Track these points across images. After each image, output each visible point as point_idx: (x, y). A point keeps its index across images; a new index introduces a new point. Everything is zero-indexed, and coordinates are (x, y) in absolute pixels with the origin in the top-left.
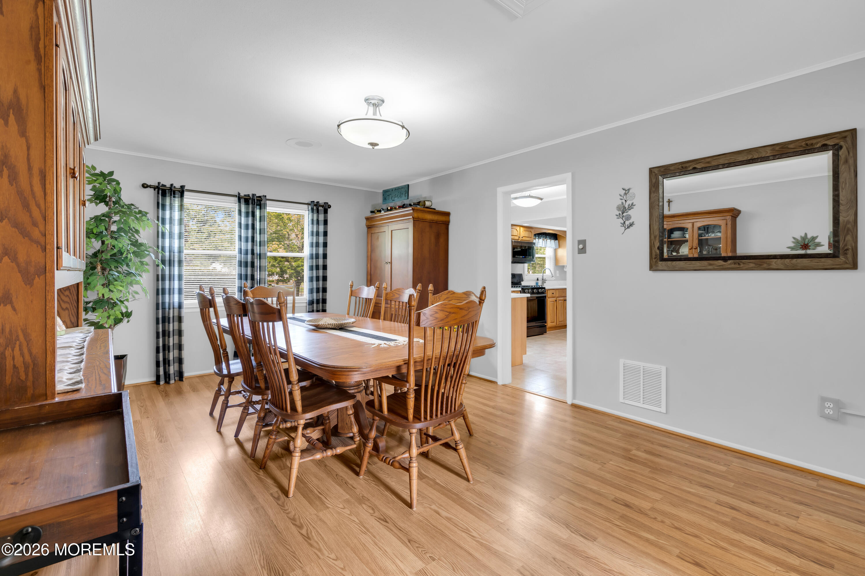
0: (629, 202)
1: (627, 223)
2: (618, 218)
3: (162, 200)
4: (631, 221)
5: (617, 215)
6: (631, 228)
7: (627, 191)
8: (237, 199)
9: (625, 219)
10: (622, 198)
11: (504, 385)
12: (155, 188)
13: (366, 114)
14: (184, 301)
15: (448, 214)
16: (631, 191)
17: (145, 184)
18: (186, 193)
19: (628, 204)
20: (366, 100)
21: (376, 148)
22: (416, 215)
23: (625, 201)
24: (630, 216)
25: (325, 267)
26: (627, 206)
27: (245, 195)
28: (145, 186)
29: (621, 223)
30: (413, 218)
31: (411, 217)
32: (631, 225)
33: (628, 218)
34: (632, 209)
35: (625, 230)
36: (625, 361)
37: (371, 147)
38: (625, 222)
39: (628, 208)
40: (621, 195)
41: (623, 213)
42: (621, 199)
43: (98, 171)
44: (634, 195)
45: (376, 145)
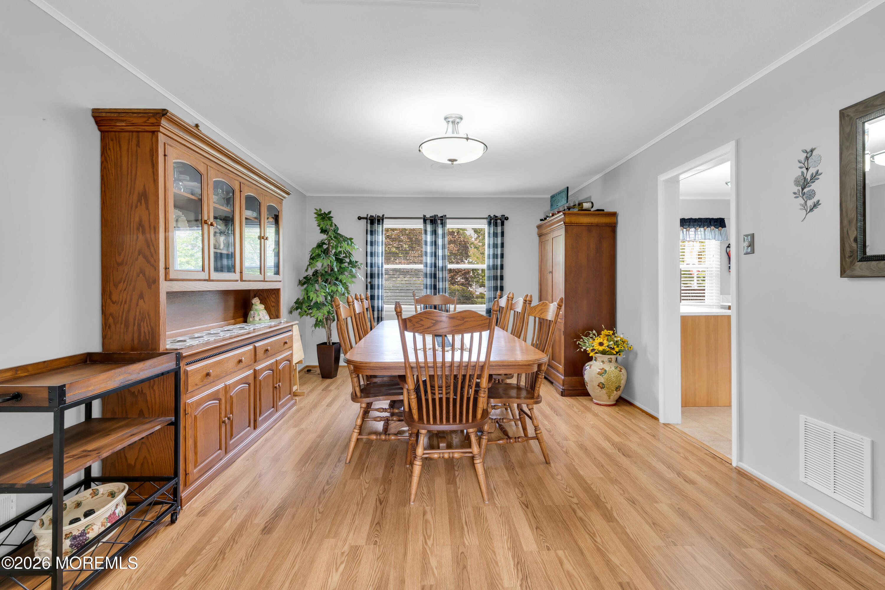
0: (812, 171)
1: (810, 203)
2: (796, 197)
3: (371, 227)
4: (815, 200)
5: (795, 193)
6: (815, 210)
7: (809, 153)
8: (422, 220)
9: (806, 197)
10: (802, 165)
11: (666, 425)
12: (366, 218)
13: (446, 133)
14: (384, 305)
15: (614, 215)
16: (814, 153)
17: (359, 217)
18: (385, 220)
19: (812, 173)
20: (446, 118)
21: (455, 163)
22: (567, 220)
23: (807, 169)
24: (813, 192)
25: (502, 278)
26: (809, 177)
27: (431, 217)
28: (360, 218)
29: (801, 205)
30: (564, 223)
31: (563, 222)
32: (816, 205)
33: (810, 195)
34: (816, 181)
35: (807, 214)
36: (806, 419)
37: (450, 163)
38: (806, 202)
39: (811, 180)
40: (800, 162)
41: (803, 189)
42: (801, 168)
43: (323, 212)
44: (819, 159)
45: (456, 160)
